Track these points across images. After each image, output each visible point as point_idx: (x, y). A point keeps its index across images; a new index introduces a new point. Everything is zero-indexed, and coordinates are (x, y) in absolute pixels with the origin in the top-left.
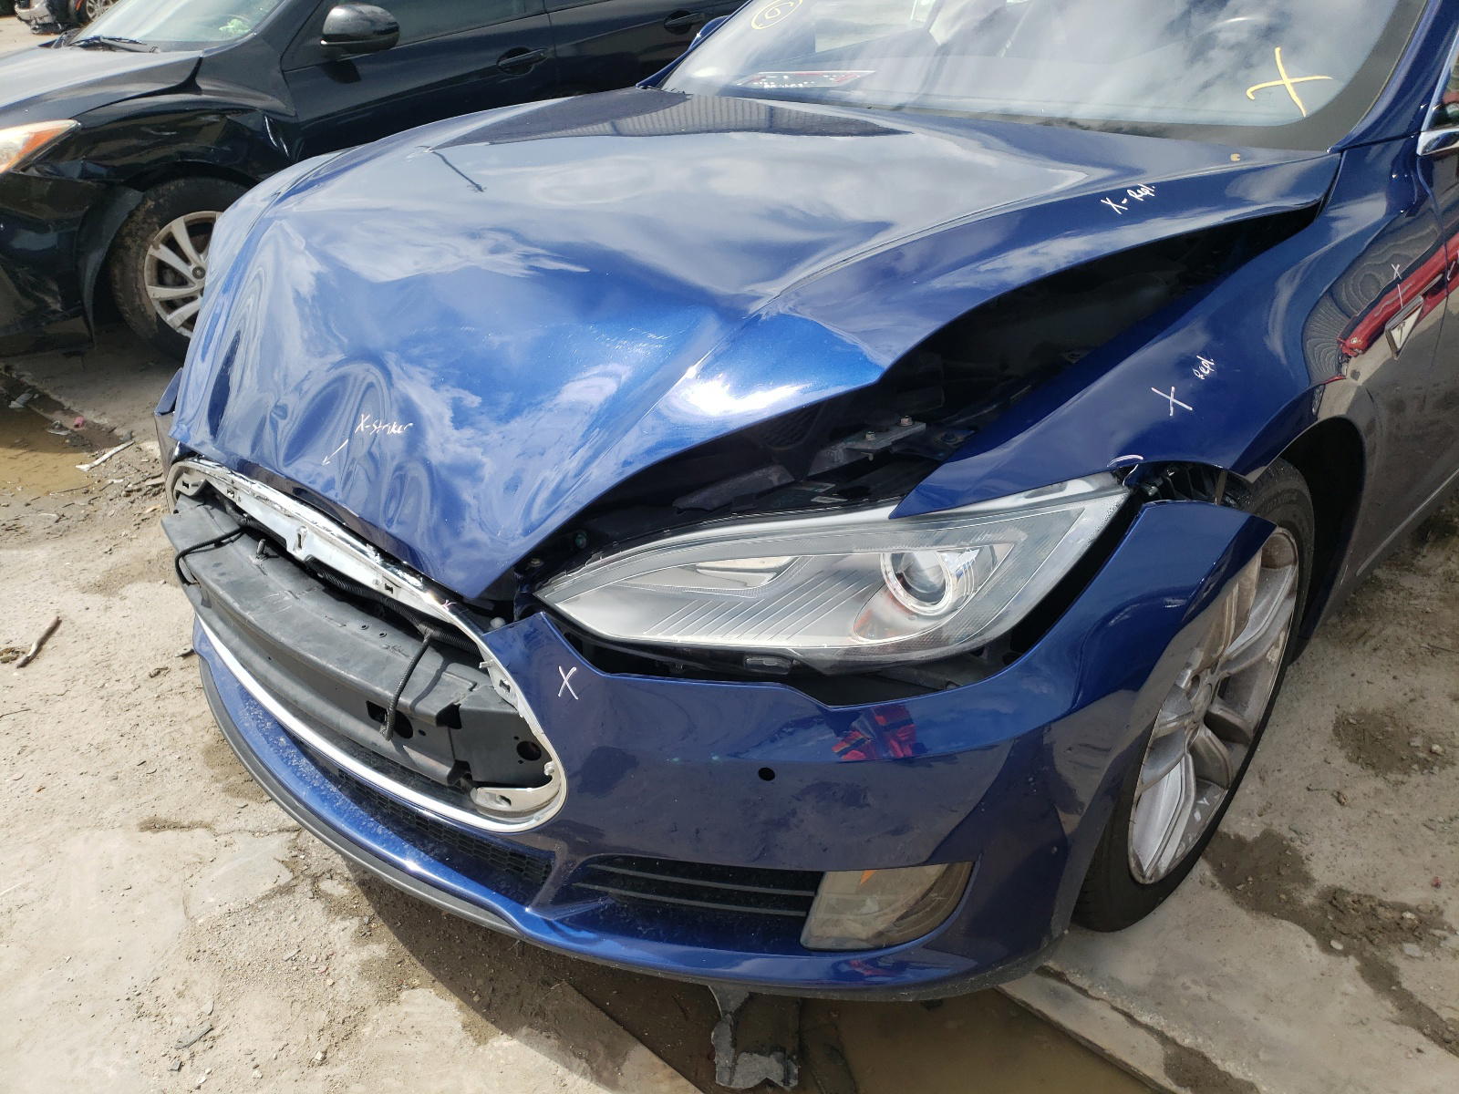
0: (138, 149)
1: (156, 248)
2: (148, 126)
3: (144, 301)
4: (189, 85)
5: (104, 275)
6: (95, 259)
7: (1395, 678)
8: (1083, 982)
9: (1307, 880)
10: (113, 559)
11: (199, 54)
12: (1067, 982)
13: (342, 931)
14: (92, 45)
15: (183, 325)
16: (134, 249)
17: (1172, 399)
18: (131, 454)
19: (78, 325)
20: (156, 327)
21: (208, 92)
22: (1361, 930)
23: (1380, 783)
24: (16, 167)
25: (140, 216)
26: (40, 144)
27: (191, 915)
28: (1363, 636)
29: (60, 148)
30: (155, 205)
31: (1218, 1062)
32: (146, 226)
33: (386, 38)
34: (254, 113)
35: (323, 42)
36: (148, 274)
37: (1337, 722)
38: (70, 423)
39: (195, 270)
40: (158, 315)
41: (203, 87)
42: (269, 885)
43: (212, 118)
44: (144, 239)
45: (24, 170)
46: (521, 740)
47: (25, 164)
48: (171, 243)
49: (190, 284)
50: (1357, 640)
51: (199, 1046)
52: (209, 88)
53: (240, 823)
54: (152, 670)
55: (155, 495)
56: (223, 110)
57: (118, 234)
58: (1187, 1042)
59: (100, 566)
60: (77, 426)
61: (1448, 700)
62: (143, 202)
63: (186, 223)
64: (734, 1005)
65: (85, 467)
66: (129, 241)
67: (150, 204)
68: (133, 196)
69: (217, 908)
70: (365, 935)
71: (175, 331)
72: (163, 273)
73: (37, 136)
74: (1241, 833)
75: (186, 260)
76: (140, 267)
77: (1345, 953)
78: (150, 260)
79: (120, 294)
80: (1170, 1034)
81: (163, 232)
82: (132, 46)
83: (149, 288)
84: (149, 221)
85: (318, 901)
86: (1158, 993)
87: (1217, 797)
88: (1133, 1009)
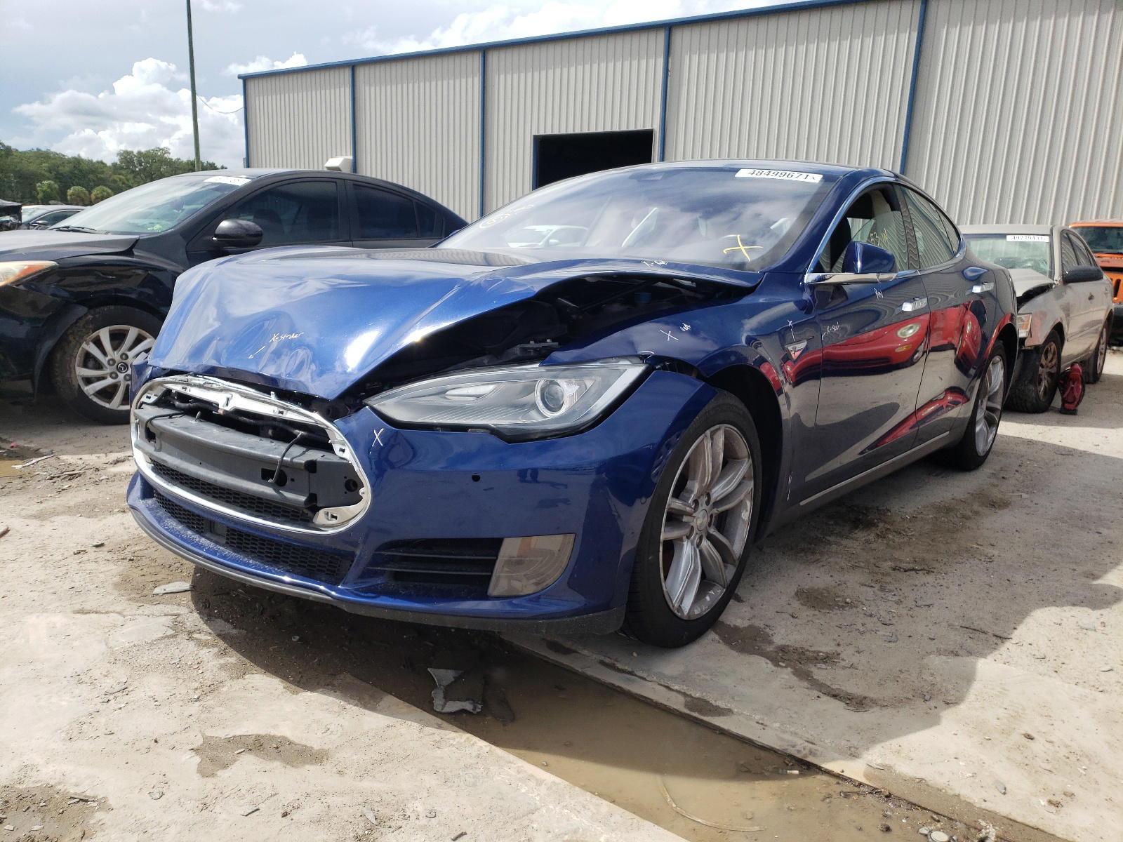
0: (90, 284)
1: (88, 344)
2: (100, 272)
3: (73, 375)
4: (129, 252)
5: (51, 354)
6: (48, 344)
7: (831, 576)
8: (644, 675)
9: (771, 643)
10: (42, 506)
11: (137, 237)
12: (636, 675)
13: (208, 655)
14: (68, 229)
15: (94, 394)
16: (73, 343)
17: (669, 335)
18: (52, 461)
19: (26, 385)
20: (76, 393)
21: (137, 256)
22: (795, 658)
23: (817, 613)
24: (13, 283)
25: (81, 323)
26: (31, 272)
27: (110, 645)
28: (817, 561)
29: (43, 275)
30: (93, 318)
31: (713, 702)
32: (84, 330)
33: (255, 239)
34: (166, 272)
35: (214, 239)
36: (78, 359)
37: (798, 591)
38: (8, 446)
39: (109, 361)
40: (79, 385)
41: (136, 253)
42: (160, 635)
43: (140, 272)
44: (81, 337)
45: (17, 285)
46: (348, 478)
47: (18, 282)
48: (98, 342)
49: (104, 369)
50: (813, 562)
51: (120, 694)
52: (140, 256)
53: (138, 612)
54: (75, 551)
55: (69, 480)
56: (147, 268)
57: (66, 334)
58: (698, 695)
59: (35, 508)
60: (12, 447)
61: (858, 585)
62: (86, 315)
63: (110, 331)
64: (445, 683)
65: (18, 467)
66: (71, 338)
67: (90, 317)
68: (81, 310)
69: (127, 644)
70: (223, 653)
71: (88, 397)
72: (89, 360)
73: (30, 267)
74: (737, 624)
75: (105, 353)
76: (75, 354)
77: (786, 667)
78: (82, 351)
79: (57, 370)
80: (689, 693)
81: (95, 334)
82: (92, 231)
83: (77, 368)
84: (87, 326)
85: (191, 642)
86: (683, 678)
87: (719, 591)
88: (670, 684)
